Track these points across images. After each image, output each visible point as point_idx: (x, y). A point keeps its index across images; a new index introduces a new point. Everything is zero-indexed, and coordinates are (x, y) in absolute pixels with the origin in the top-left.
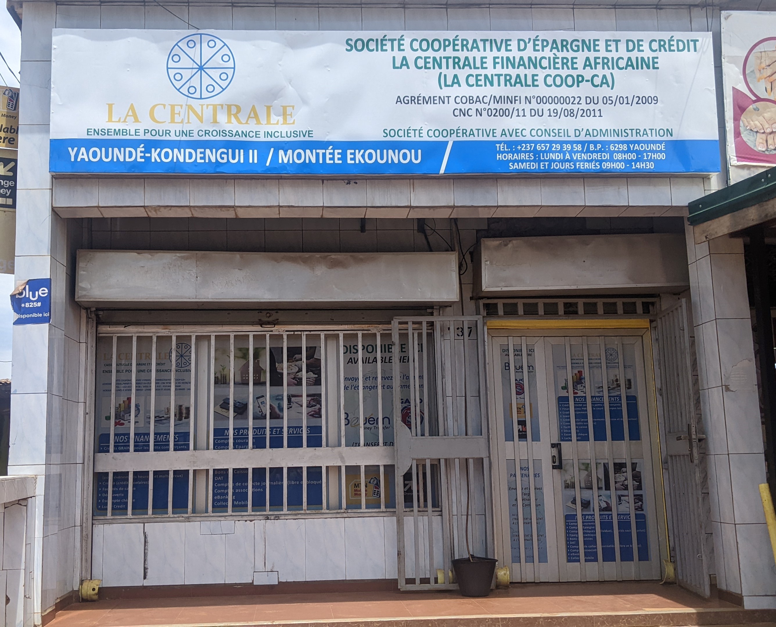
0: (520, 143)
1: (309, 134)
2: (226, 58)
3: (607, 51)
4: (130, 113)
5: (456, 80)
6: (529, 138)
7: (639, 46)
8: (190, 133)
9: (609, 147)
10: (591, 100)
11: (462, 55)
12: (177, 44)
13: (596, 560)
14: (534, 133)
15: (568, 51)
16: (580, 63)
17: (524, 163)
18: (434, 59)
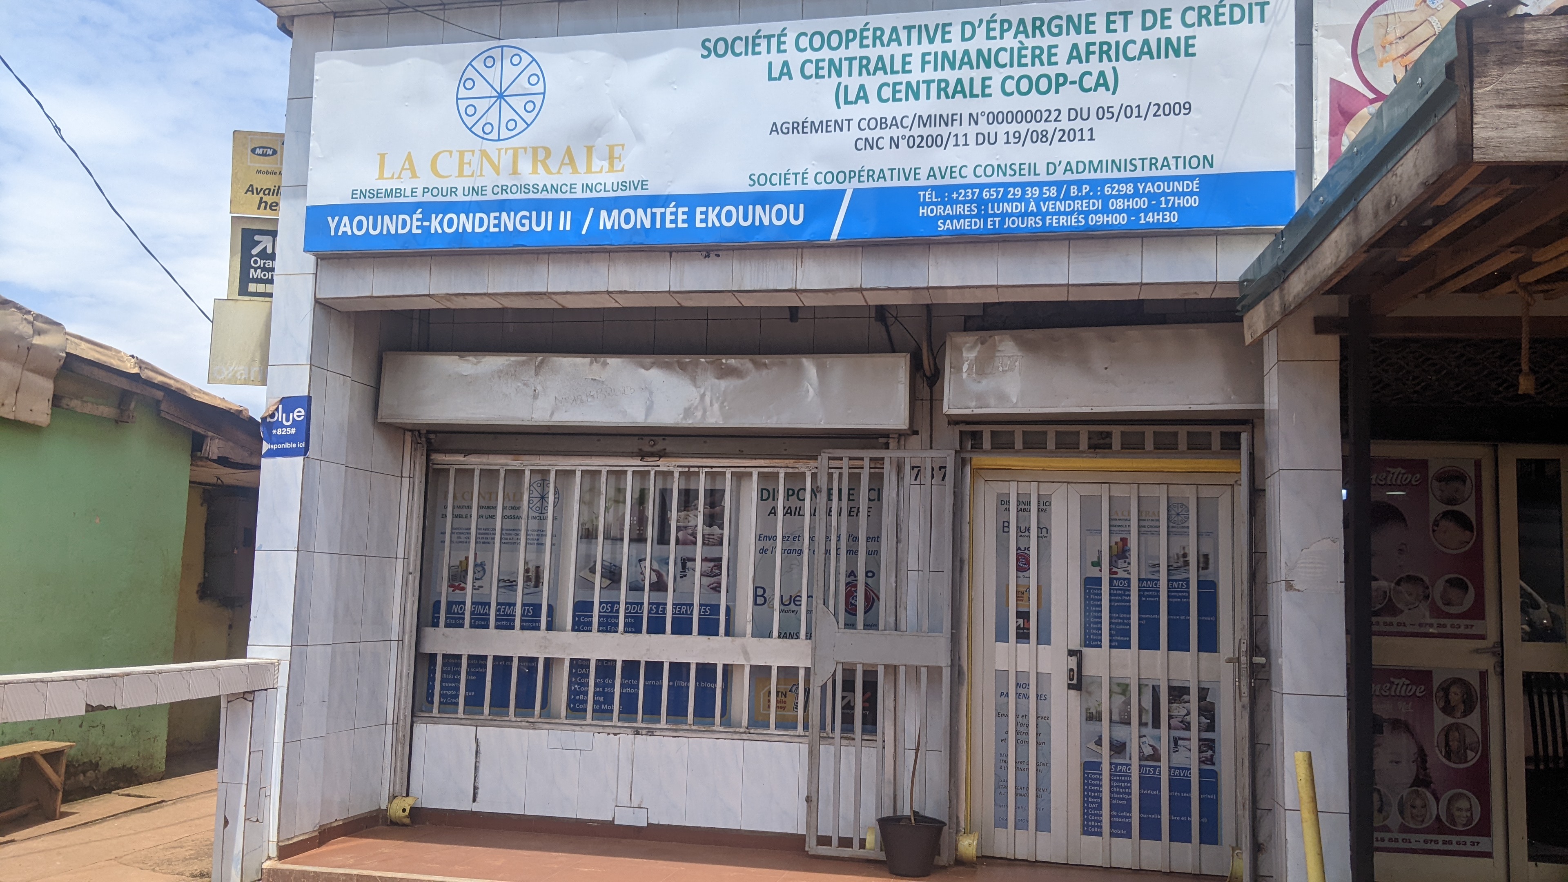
0: (957, 188)
1: (642, 185)
2: (534, 80)
3: (1109, 30)
4: (407, 166)
5: (862, 94)
6: (971, 180)
7: (1164, 18)
8: (482, 190)
9: (1102, 190)
10: (1076, 114)
11: (873, 53)
12: (470, 64)
13: (1128, 835)
14: (980, 171)
15: (1043, 35)
16: (1062, 53)
17: (962, 221)
18: (831, 61)
